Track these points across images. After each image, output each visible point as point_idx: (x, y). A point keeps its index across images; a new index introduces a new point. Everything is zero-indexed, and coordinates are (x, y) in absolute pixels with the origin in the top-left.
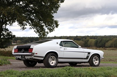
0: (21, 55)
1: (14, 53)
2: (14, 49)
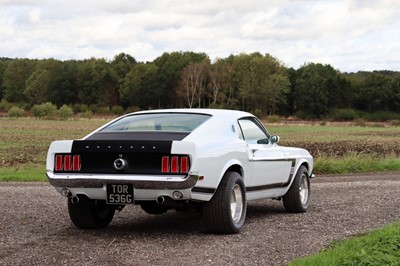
1: (55, 172)
2: (56, 154)
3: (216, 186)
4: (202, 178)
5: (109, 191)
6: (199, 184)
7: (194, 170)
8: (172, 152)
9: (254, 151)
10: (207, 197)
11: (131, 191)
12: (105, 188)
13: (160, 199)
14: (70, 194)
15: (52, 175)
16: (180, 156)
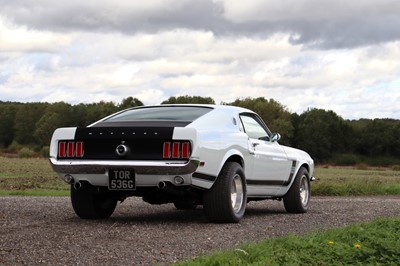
0: (111, 169)
1: (58, 159)
2: (60, 141)
3: (217, 174)
4: (202, 164)
5: (111, 177)
6: (200, 170)
7: (195, 155)
8: (174, 138)
9: (255, 145)
10: (208, 185)
11: (132, 177)
12: (107, 174)
13: (161, 184)
14: (73, 180)
15: (54, 161)
16: (181, 141)
